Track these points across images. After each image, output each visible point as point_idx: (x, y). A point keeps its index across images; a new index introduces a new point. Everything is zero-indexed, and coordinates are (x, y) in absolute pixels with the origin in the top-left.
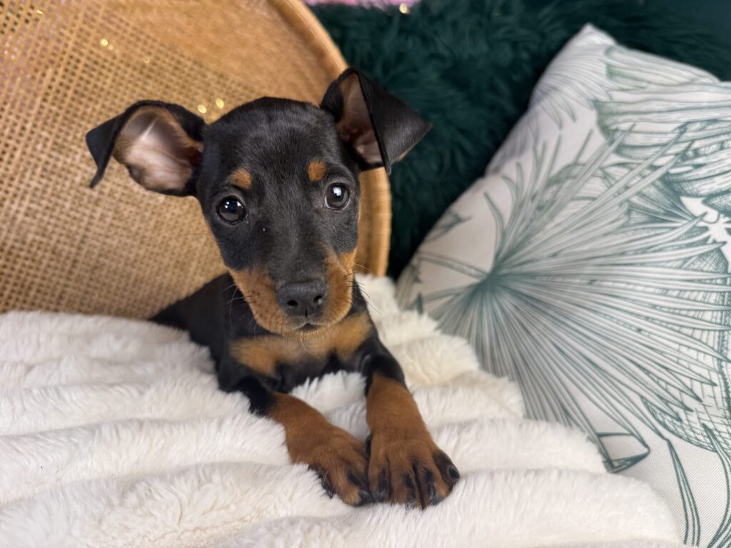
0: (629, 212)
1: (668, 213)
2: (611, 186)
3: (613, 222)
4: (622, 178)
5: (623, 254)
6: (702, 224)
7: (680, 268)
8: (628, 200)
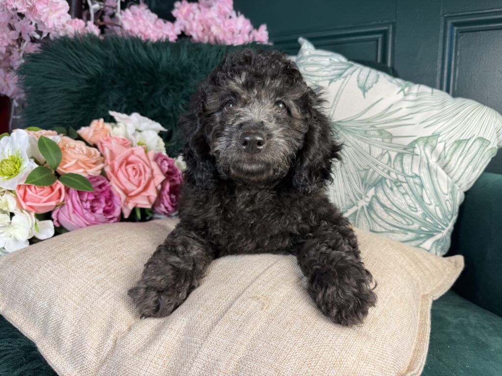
0: (365, 170)
1: (366, 184)
2: (377, 159)
3: (360, 165)
4: (382, 163)
5: (346, 173)
6: (363, 197)
7: (345, 194)
8: (371, 167)
